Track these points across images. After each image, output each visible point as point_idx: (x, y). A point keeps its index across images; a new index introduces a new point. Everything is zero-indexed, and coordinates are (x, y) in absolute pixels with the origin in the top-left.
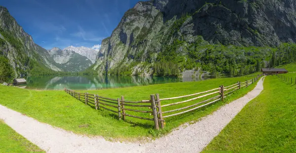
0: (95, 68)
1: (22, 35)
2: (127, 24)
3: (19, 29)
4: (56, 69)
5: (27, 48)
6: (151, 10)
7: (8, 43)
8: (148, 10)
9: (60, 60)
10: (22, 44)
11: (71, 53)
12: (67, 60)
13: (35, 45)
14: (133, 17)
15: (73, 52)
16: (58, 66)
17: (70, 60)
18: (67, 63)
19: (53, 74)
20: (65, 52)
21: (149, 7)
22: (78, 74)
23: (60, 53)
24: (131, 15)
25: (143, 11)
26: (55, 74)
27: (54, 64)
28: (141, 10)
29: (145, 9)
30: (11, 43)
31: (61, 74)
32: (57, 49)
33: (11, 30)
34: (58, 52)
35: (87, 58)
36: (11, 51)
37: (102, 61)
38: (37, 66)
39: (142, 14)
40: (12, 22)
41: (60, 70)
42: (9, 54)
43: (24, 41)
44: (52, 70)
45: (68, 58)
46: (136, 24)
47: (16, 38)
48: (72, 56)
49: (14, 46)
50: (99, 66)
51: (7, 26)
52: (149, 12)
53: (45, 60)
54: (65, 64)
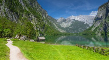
0: (93, 30)
1: (41, 10)
3: (39, 6)
4: (62, 31)
5: (44, 18)
7: (32, 14)
9: (65, 25)
10: (41, 16)
11: (72, 21)
12: (69, 25)
13: (49, 16)
15: (74, 20)
16: (63, 29)
17: (72, 25)
18: (70, 27)
19: (61, 34)
20: (68, 20)
22: (78, 34)
23: (64, 21)
26: (62, 34)
27: (61, 28)
30: (34, 14)
31: (66, 34)
32: (63, 19)
33: (34, 6)
34: (63, 20)
35: (85, 23)
36: (33, 19)
37: (99, 24)
38: (50, 29)
40: (34, 2)
41: (65, 32)
42: (32, 21)
43: (42, 14)
44: (59, 32)
45: (70, 23)
47: (37, 12)
48: (73, 22)
49: (35, 16)
50: (97, 28)
51: (31, 3)
53: (55, 25)
54: (68, 28)
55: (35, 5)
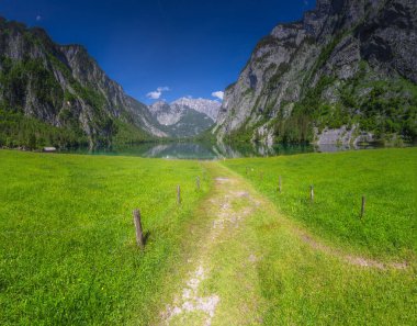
0: (214, 130)
2: (260, 60)
4: (160, 134)
5: (112, 104)
6: (295, 36)
7: (81, 99)
8: (290, 36)
9: (167, 120)
10: (105, 99)
11: (182, 109)
12: (177, 119)
14: (267, 49)
15: (185, 106)
16: (163, 128)
17: (182, 120)
18: (177, 123)
20: (173, 108)
21: (293, 31)
23: (166, 109)
24: (264, 46)
25: (284, 39)
27: (158, 126)
28: (280, 37)
29: (286, 35)
30: (84, 99)
32: (162, 104)
33: (90, 78)
34: (163, 107)
37: (223, 120)
39: (282, 43)
41: (166, 135)
42: (81, 114)
43: (108, 94)
44: (152, 135)
45: (179, 115)
46: (271, 60)
47: (97, 89)
48: (184, 113)
49: (89, 103)
50: (220, 127)
52: (292, 40)
53: (144, 120)
54: (174, 126)
55: (91, 73)
